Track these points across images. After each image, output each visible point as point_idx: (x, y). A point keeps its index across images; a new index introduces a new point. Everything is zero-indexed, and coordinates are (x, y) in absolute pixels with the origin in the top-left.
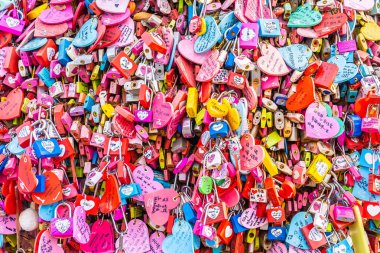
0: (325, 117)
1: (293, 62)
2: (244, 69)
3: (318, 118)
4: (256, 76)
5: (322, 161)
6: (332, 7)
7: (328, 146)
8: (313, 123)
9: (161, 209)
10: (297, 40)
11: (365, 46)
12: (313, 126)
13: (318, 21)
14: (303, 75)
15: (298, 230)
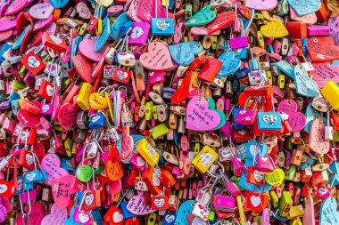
0: (206, 110)
1: (179, 58)
2: (124, 64)
3: (199, 111)
4: (140, 71)
5: (207, 152)
6: (227, 6)
7: (214, 138)
8: (194, 116)
9: (64, 194)
10: (191, 38)
11: (262, 43)
12: (193, 119)
13: (211, 19)
14: (189, 70)
15: (185, 218)
